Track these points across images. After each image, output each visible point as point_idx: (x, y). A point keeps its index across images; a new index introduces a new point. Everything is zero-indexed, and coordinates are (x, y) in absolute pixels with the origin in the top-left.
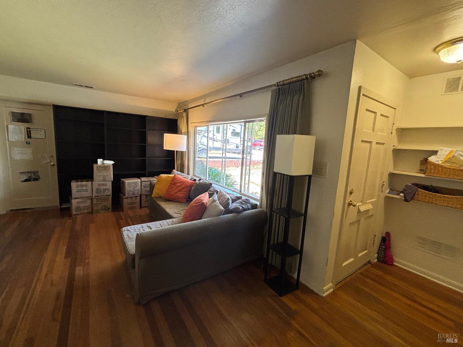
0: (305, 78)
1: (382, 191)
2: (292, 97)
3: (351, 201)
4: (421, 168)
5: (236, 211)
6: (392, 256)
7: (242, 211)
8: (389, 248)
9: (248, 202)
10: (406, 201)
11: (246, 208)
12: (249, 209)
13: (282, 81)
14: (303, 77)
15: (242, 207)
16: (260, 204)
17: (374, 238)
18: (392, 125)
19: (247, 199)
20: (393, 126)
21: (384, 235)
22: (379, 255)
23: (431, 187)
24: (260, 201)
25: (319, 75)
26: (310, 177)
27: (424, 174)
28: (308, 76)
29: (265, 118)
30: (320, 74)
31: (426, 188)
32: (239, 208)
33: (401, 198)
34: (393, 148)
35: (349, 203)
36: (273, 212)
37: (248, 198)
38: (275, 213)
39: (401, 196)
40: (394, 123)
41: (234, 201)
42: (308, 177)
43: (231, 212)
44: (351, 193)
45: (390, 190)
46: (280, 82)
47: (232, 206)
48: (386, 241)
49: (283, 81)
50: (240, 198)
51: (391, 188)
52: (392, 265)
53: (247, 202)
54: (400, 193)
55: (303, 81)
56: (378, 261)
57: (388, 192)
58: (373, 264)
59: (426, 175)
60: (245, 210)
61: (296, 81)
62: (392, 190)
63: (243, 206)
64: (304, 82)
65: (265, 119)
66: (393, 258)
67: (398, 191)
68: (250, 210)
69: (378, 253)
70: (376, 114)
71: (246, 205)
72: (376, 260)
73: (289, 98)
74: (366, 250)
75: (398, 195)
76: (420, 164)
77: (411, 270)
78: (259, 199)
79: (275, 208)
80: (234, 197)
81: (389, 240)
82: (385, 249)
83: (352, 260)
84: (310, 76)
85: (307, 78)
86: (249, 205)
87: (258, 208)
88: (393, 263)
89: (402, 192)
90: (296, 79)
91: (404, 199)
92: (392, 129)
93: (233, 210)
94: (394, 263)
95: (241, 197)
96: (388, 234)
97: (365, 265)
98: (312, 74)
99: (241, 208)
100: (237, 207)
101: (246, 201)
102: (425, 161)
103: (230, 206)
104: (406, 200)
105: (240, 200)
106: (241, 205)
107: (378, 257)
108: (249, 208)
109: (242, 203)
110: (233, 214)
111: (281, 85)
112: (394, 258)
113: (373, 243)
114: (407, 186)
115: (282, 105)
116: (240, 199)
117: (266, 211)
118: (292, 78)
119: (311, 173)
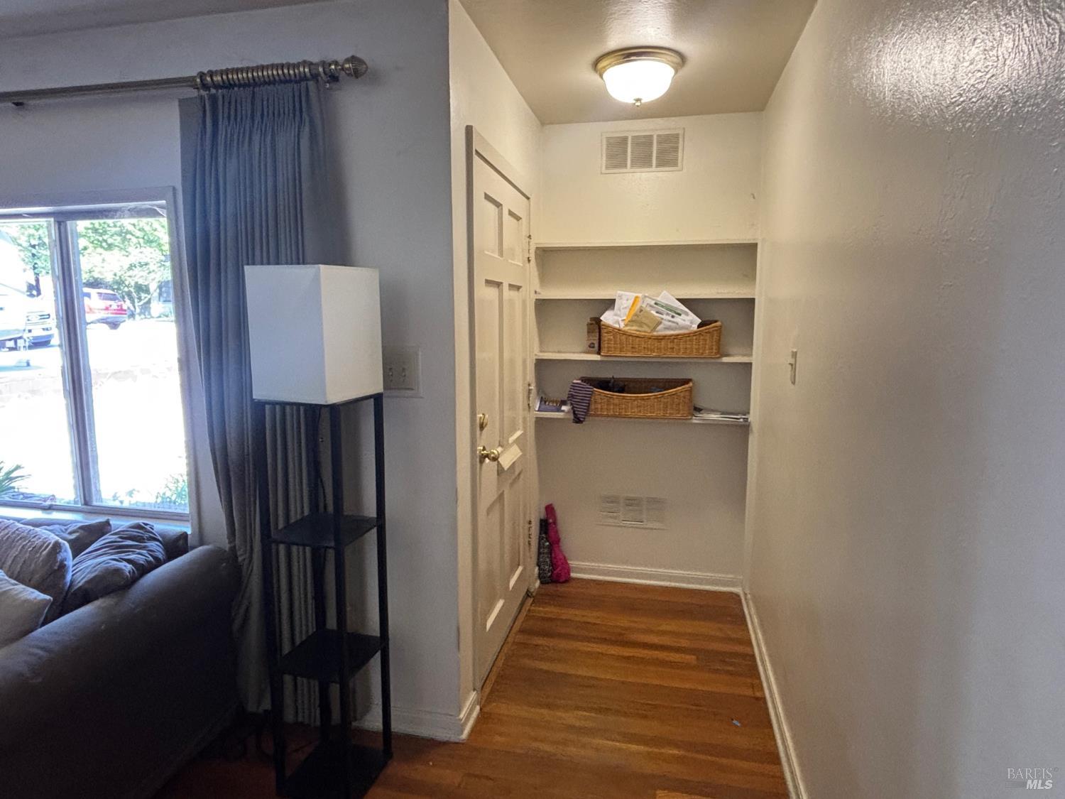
0: (308, 75)
1: (529, 407)
2: (269, 138)
3: (484, 449)
4: (590, 342)
5: (108, 585)
6: (565, 558)
7: (134, 580)
8: (558, 541)
9: (147, 535)
10: (577, 422)
11: (148, 562)
12: (158, 563)
13: (221, 73)
14: (301, 69)
15: (129, 561)
16: (197, 527)
17: (529, 528)
18: (528, 239)
19: (138, 527)
20: (529, 242)
21: (543, 515)
22: (542, 567)
23: (612, 381)
24: (196, 517)
25: (356, 74)
26: (378, 399)
27: (599, 353)
28: (321, 69)
29: (164, 202)
30: (357, 70)
31: (605, 384)
32: (118, 571)
33: (568, 416)
34: (535, 297)
35: (482, 454)
36: (274, 546)
37: (141, 521)
38: (282, 547)
39: (563, 411)
40: (530, 236)
41: (79, 546)
42: (372, 400)
43: (84, 596)
44: (482, 427)
45: (541, 402)
46: (211, 74)
47: (81, 570)
48: (548, 527)
49: (227, 71)
50: (102, 529)
51: (542, 398)
52: (568, 580)
53: (140, 536)
54: (561, 406)
55: (303, 84)
56: (541, 583)
57: (540, 407)
58: (534, 594)
59: (603, 356)
60: (143, 570)
61: (277, 78)
62: (545, 402)
63: (132, 557)
64: (307, 88)
65: (161, 207)
66: (567, 563)
67: (556, 402)
68: (165, 562)
69: (538, 565)
70: (500, 207)
71: (144, 548)
72: (538, 583)
73: (256, 138)
74: (519, 565)
75: (559, 410)
76: (588, 332)
77: (601, 578)
78: (187, 512)
79: (281, 526)
80: (70, 533)
81: (555, 523)
82: (551, 548)
83: (500, 604)
84: (327, 70)
85: (315, 77)
86: (153, 545)
87: (193, 548)
88: (569, 575)
89: (564, 403)
90: (270, 72)
91: (572, 417)
92: (529, 250)
93: (87, 586)
94: (573, 575)
95: (107, 523)
96: (550, 509)
97: (522, 604)
98: (333, 67)
99: (127, 568)
100: (107, 569)
101: (135, 532)
102: (596, 325)
103: (69, 578)
104: (578, 420)
105: (108, 538)
106: (122, 555)
107: (539, 574)
108: (160, 556)
109: (120, 548)
110: (97, 603)
111: (217, 86)
112: (569, 562)
113: (529, 541)
114: (574, 386)
115: (234, 156)
116: (104, 534)
117: (233, 549)
118: (263, 68)
119: (378, 388)
